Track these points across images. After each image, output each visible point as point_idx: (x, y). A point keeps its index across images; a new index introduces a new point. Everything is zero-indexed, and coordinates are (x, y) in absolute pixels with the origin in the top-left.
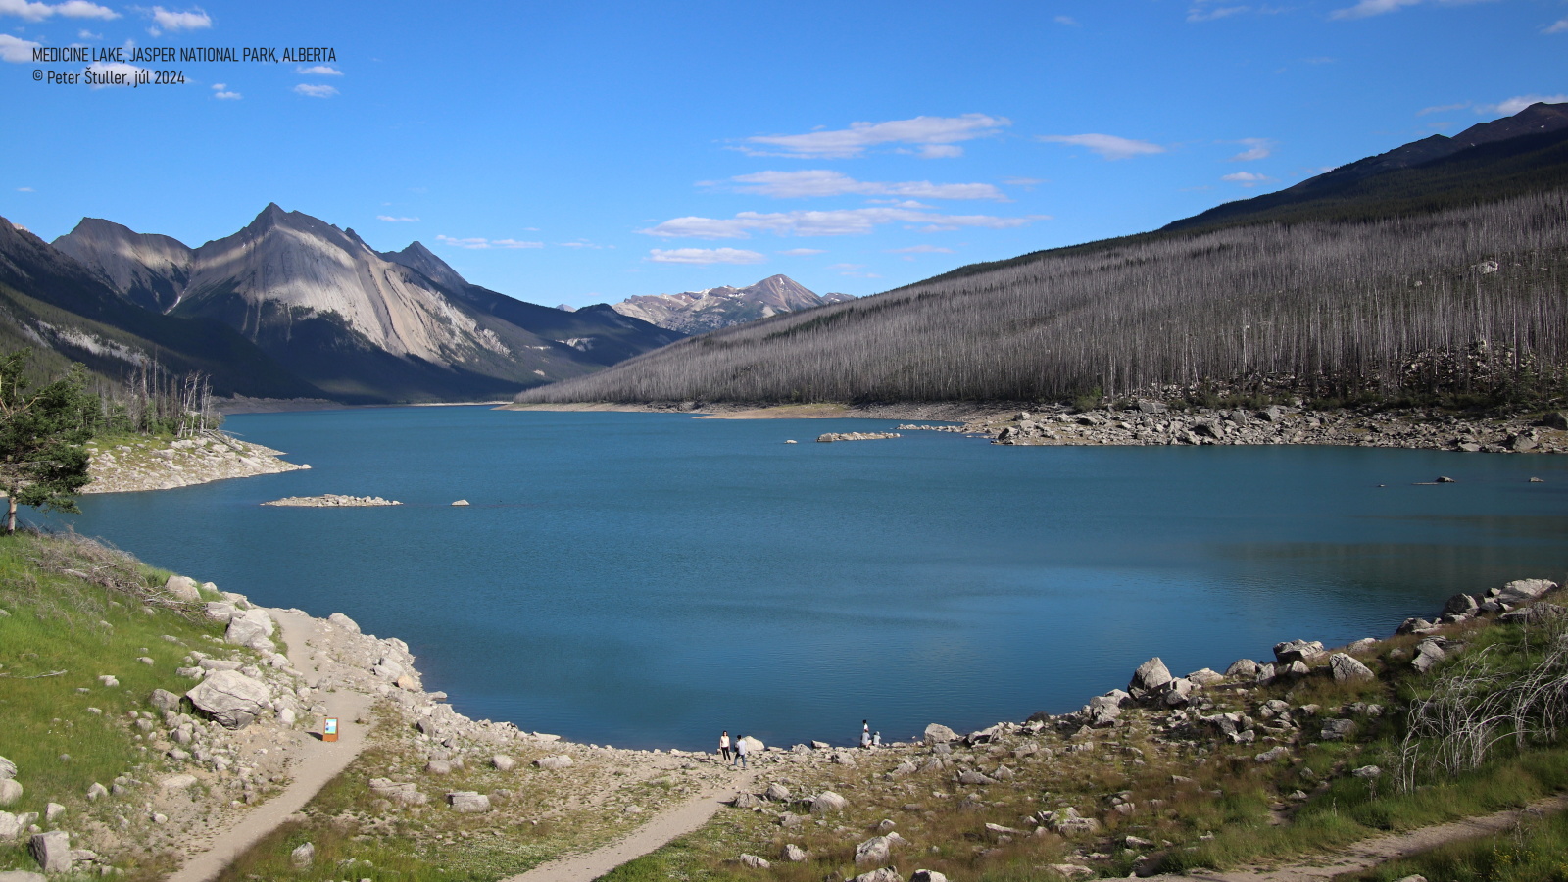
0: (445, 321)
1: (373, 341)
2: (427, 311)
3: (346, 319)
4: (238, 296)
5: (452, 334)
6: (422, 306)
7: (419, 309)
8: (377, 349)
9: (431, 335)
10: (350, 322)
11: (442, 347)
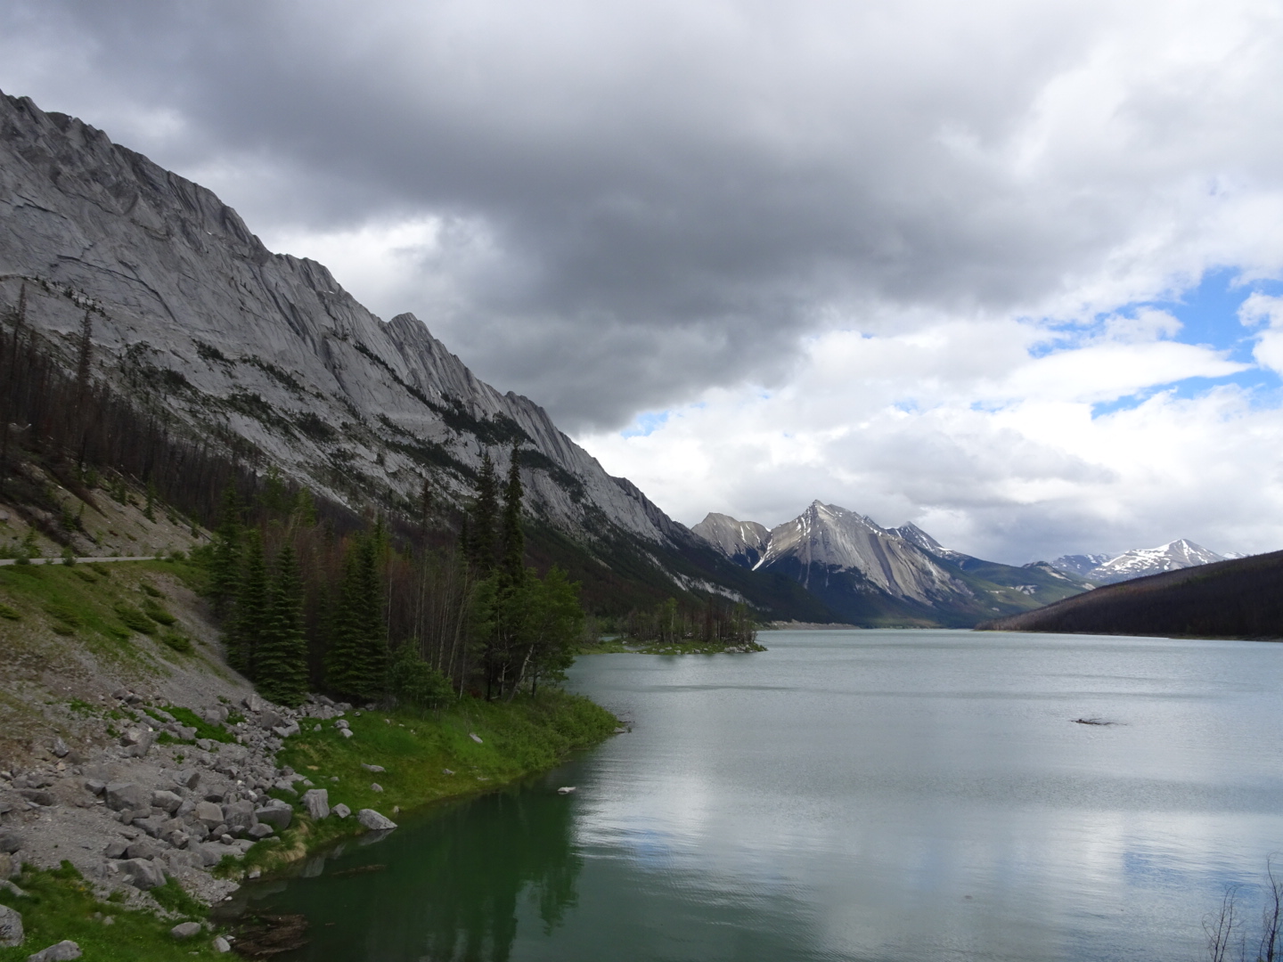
0: (929, 573)
1: (880, 586)
2: (916, 567)
3: (863, 573)
4: (796, 558)
5: (933, 582)
6: (913, 564)
7: (911, 566)
8: (882, 592)
9: (919, 583)
10: (866, 574)
11: (927, 591)
